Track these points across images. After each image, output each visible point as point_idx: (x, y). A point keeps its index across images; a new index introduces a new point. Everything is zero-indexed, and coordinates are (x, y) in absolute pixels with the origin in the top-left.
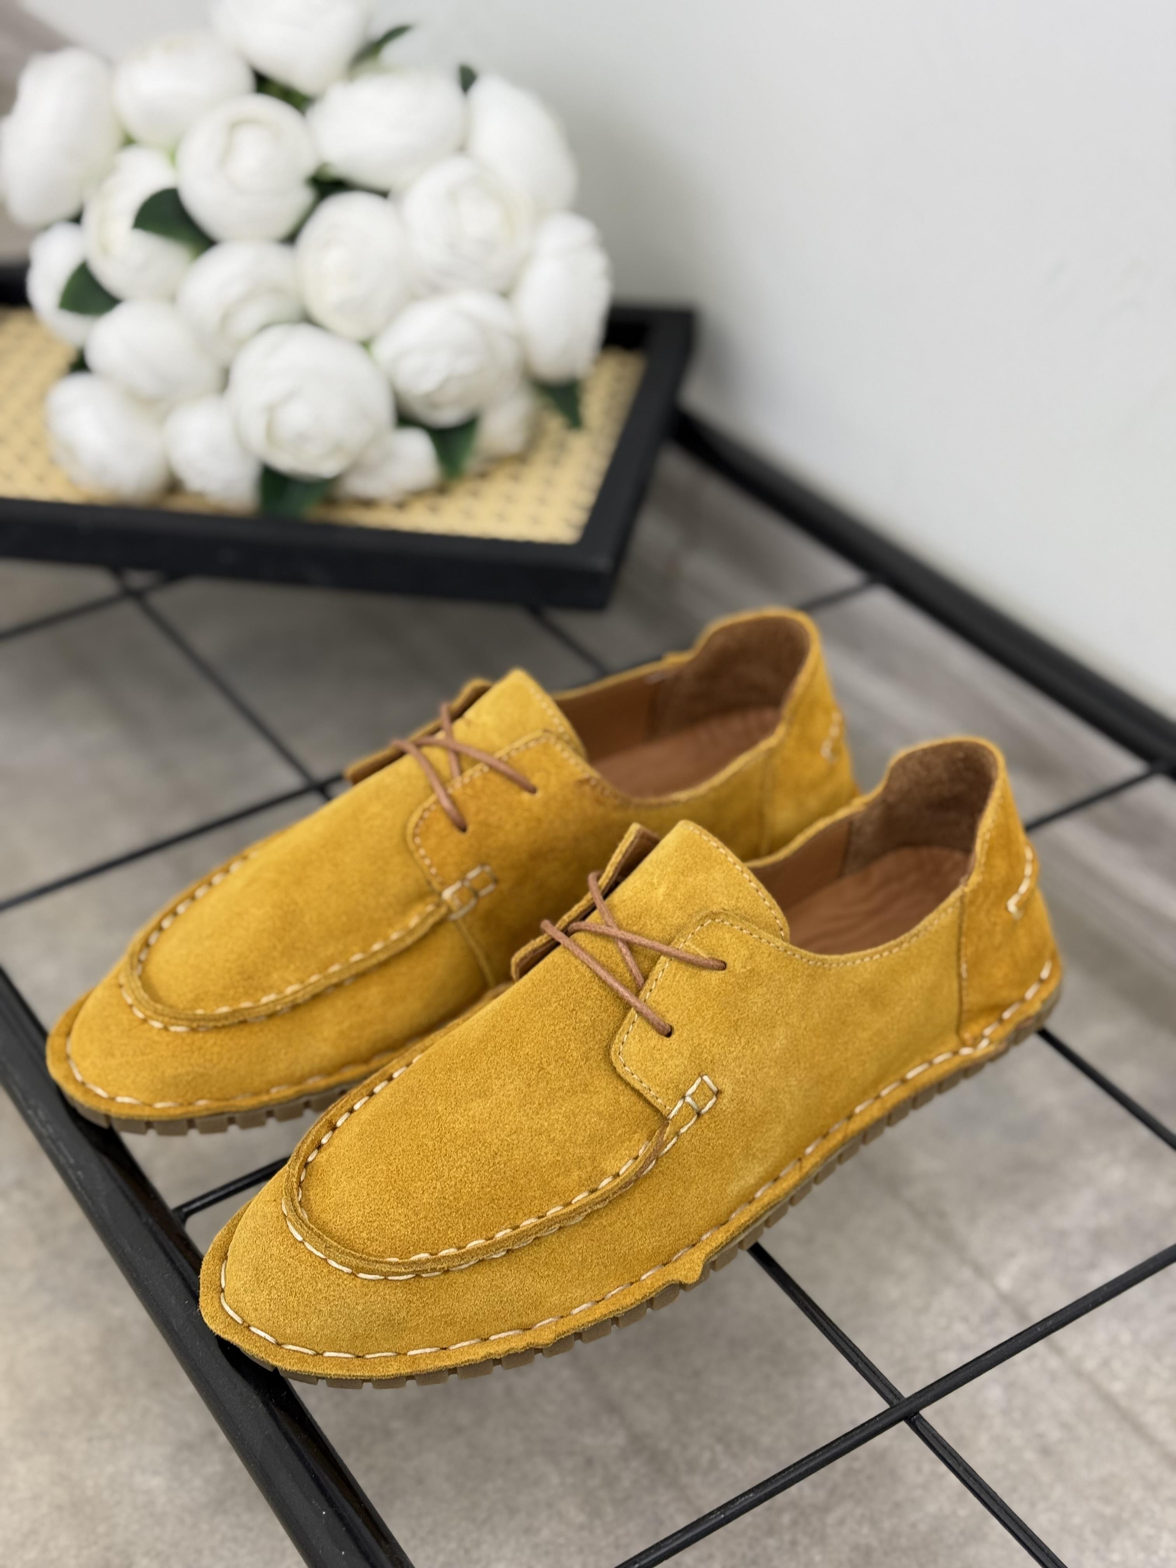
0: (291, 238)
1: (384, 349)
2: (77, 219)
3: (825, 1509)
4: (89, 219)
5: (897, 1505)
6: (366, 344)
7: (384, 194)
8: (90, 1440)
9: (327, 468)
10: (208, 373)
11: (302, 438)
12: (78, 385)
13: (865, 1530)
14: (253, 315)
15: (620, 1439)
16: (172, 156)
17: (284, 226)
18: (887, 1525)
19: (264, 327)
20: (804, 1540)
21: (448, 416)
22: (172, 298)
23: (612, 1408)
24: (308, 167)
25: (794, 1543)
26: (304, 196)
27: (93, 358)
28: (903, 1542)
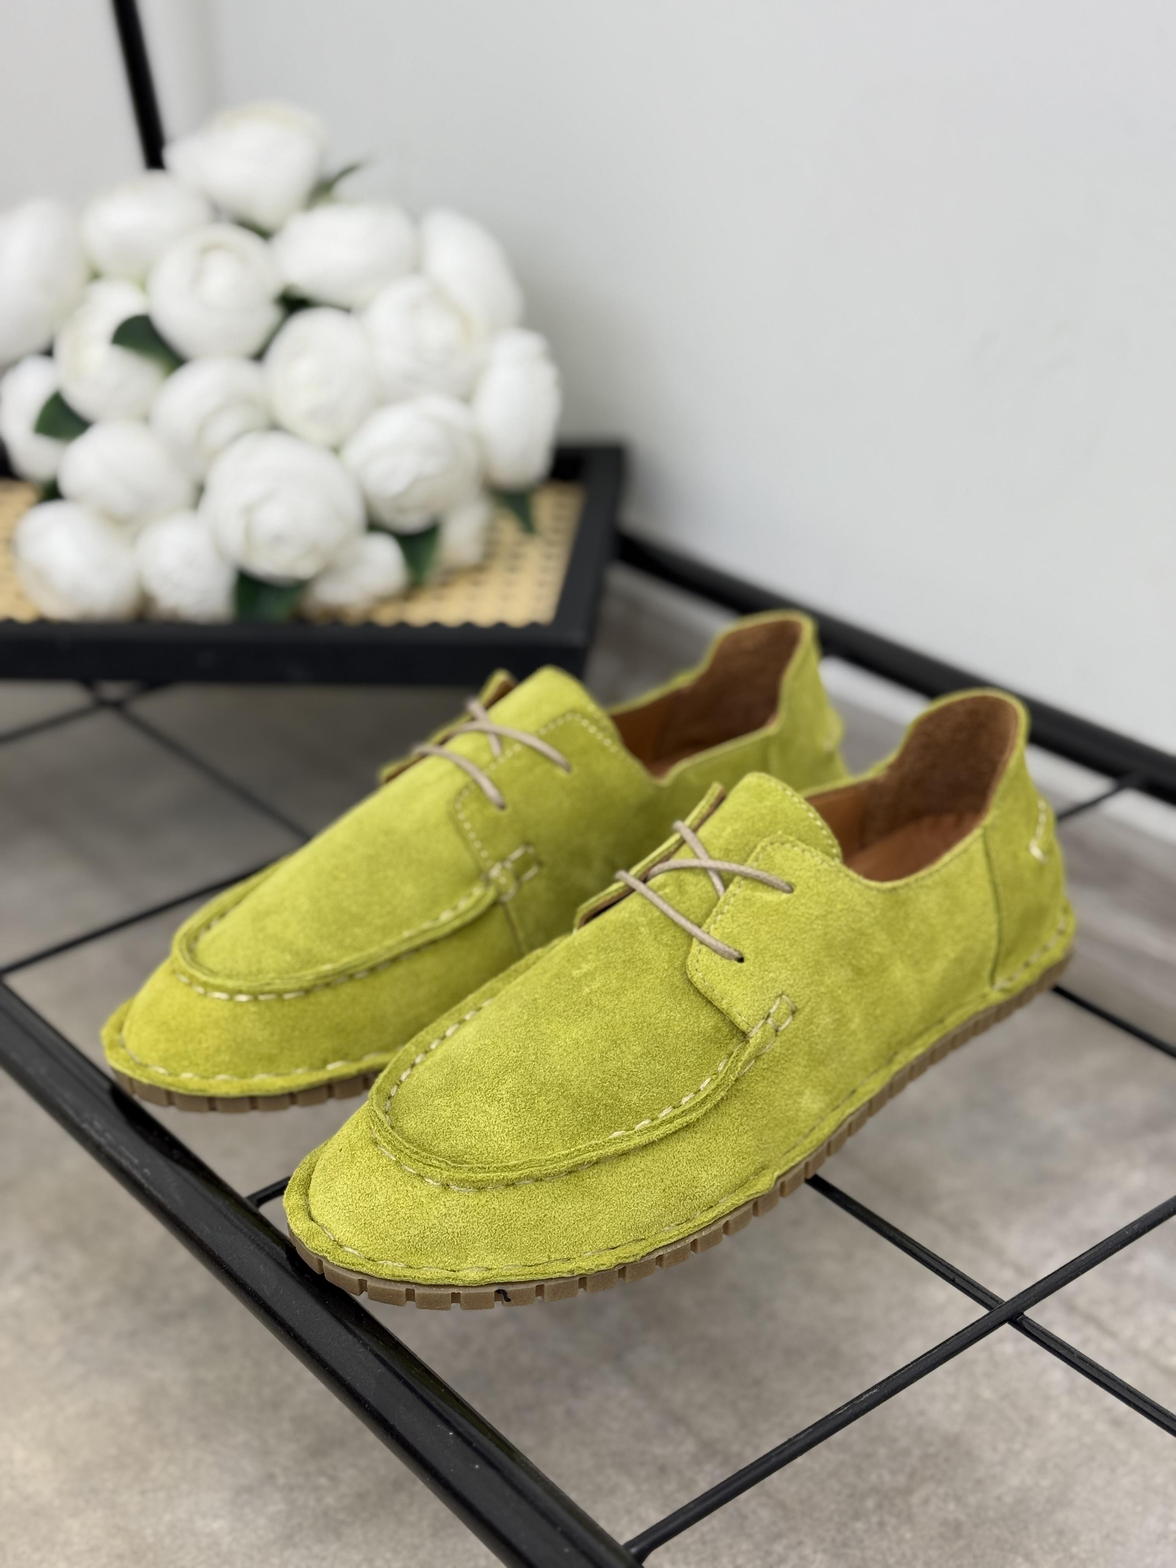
0: (259, 356)
1: (354, 454)
2: (49, 353)
3: (908, 1491)
4: (62, 350)
5: (979, 1482)
6: (336, 450)
7: (347, 310)
8: (143, 1493)
9: (304, 568)
10: (182, 489)
11: (278, 539)
12: (51, 512)
13: (951, 1506)
14: (226, 426)
15: (690, 1446)
16: (143, 285)
17: (253, 343)
18: (972, 1500)
19: (236, 438)
20: (892, 1521)
21: (413, 522)
22: (146, 419)
23: (678, 1419)
24: (274, 288)
25: (882, 1524)
26: (270, 314)
27: (67, 485)
28: (991, 1514)
